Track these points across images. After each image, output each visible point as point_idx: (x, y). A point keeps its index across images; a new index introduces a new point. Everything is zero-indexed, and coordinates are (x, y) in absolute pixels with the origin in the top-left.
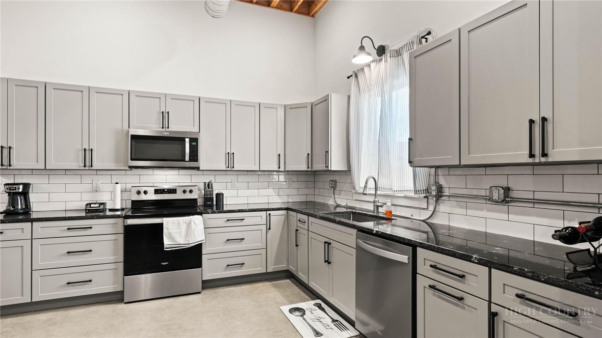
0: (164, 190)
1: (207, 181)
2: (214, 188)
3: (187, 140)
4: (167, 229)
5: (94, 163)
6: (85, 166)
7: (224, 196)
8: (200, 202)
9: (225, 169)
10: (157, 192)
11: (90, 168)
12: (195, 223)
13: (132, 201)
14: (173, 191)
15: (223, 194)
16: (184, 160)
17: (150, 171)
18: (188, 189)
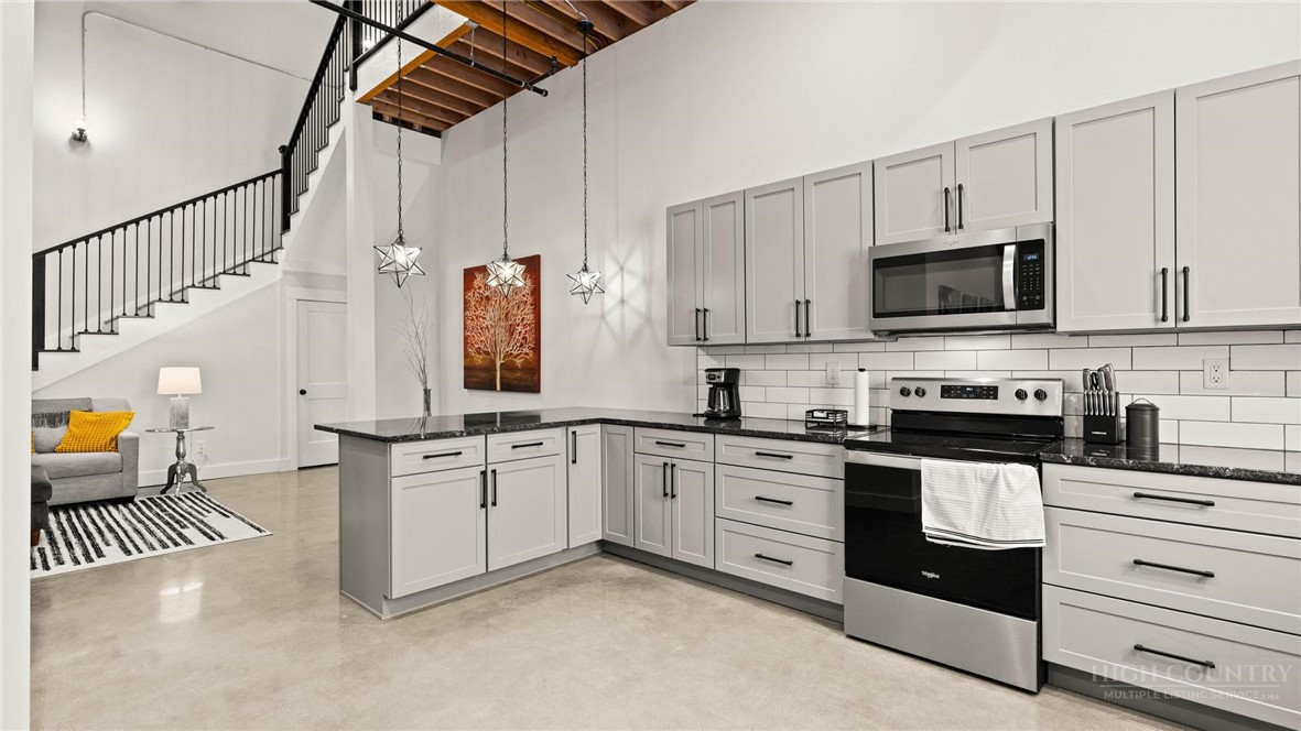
0: (963, 388)
1: (1094, 367)
2: (1117, 388)
3: (1010, 251)
4: (931, 488)
5: (814, 329)
6: (798, 335)
7: (1161, 414)
8: (1074, 427)
9: (1150, 325)
10: (948, 391)
11: (807, 339)
12: (1009, 486)
13: (895, 411)
14: (990, 392)
15: (1154, 410)
16: (1001, 308)
17: (936, 343)
18: (1030, 387)
